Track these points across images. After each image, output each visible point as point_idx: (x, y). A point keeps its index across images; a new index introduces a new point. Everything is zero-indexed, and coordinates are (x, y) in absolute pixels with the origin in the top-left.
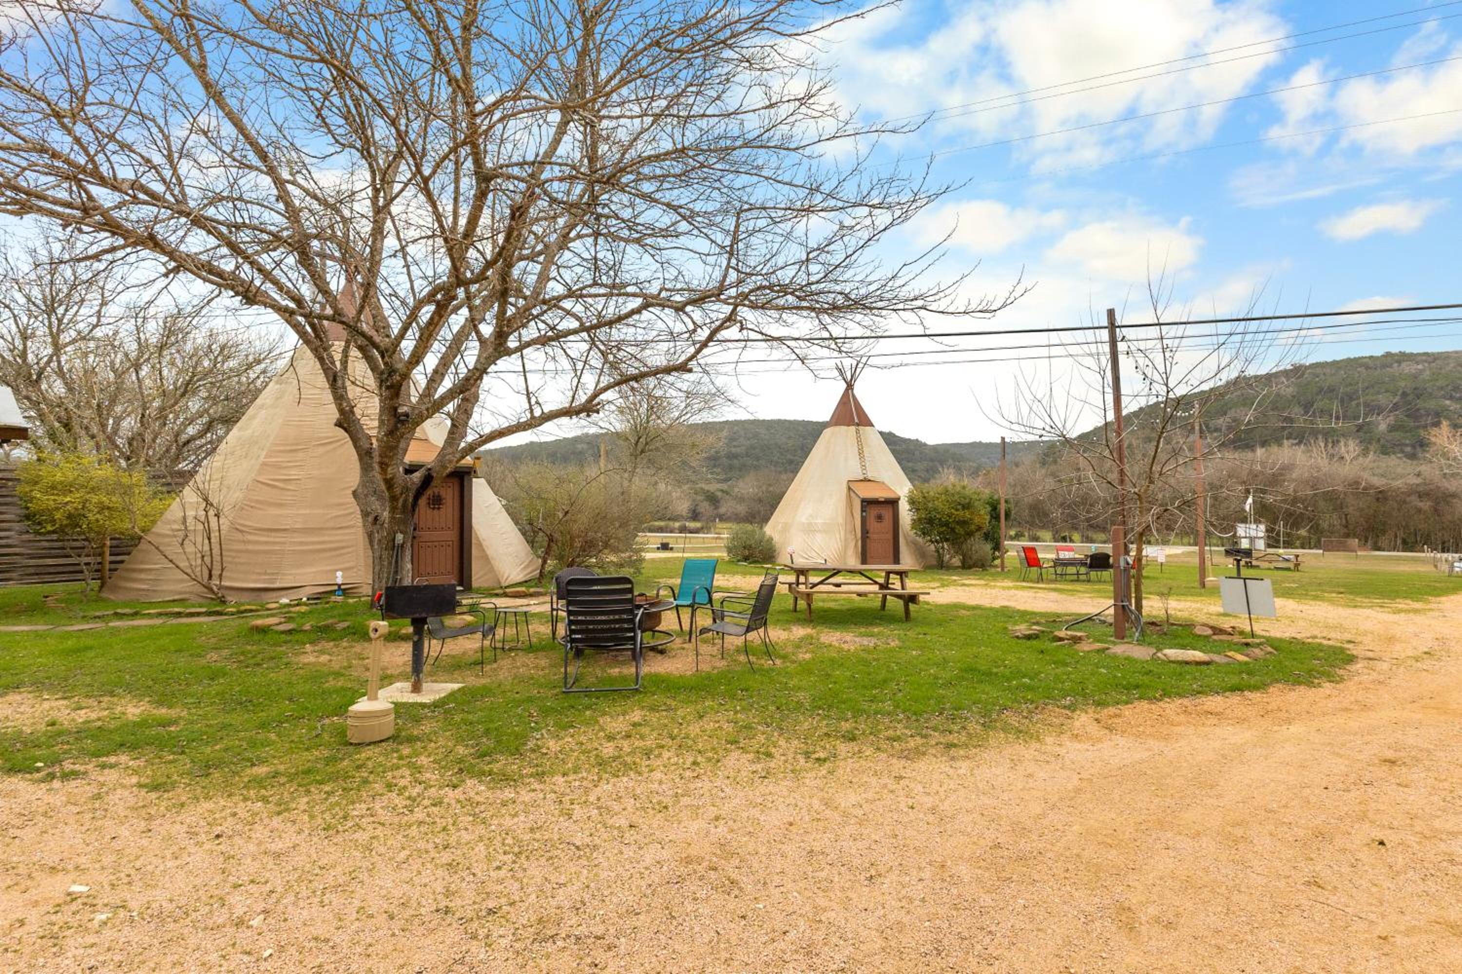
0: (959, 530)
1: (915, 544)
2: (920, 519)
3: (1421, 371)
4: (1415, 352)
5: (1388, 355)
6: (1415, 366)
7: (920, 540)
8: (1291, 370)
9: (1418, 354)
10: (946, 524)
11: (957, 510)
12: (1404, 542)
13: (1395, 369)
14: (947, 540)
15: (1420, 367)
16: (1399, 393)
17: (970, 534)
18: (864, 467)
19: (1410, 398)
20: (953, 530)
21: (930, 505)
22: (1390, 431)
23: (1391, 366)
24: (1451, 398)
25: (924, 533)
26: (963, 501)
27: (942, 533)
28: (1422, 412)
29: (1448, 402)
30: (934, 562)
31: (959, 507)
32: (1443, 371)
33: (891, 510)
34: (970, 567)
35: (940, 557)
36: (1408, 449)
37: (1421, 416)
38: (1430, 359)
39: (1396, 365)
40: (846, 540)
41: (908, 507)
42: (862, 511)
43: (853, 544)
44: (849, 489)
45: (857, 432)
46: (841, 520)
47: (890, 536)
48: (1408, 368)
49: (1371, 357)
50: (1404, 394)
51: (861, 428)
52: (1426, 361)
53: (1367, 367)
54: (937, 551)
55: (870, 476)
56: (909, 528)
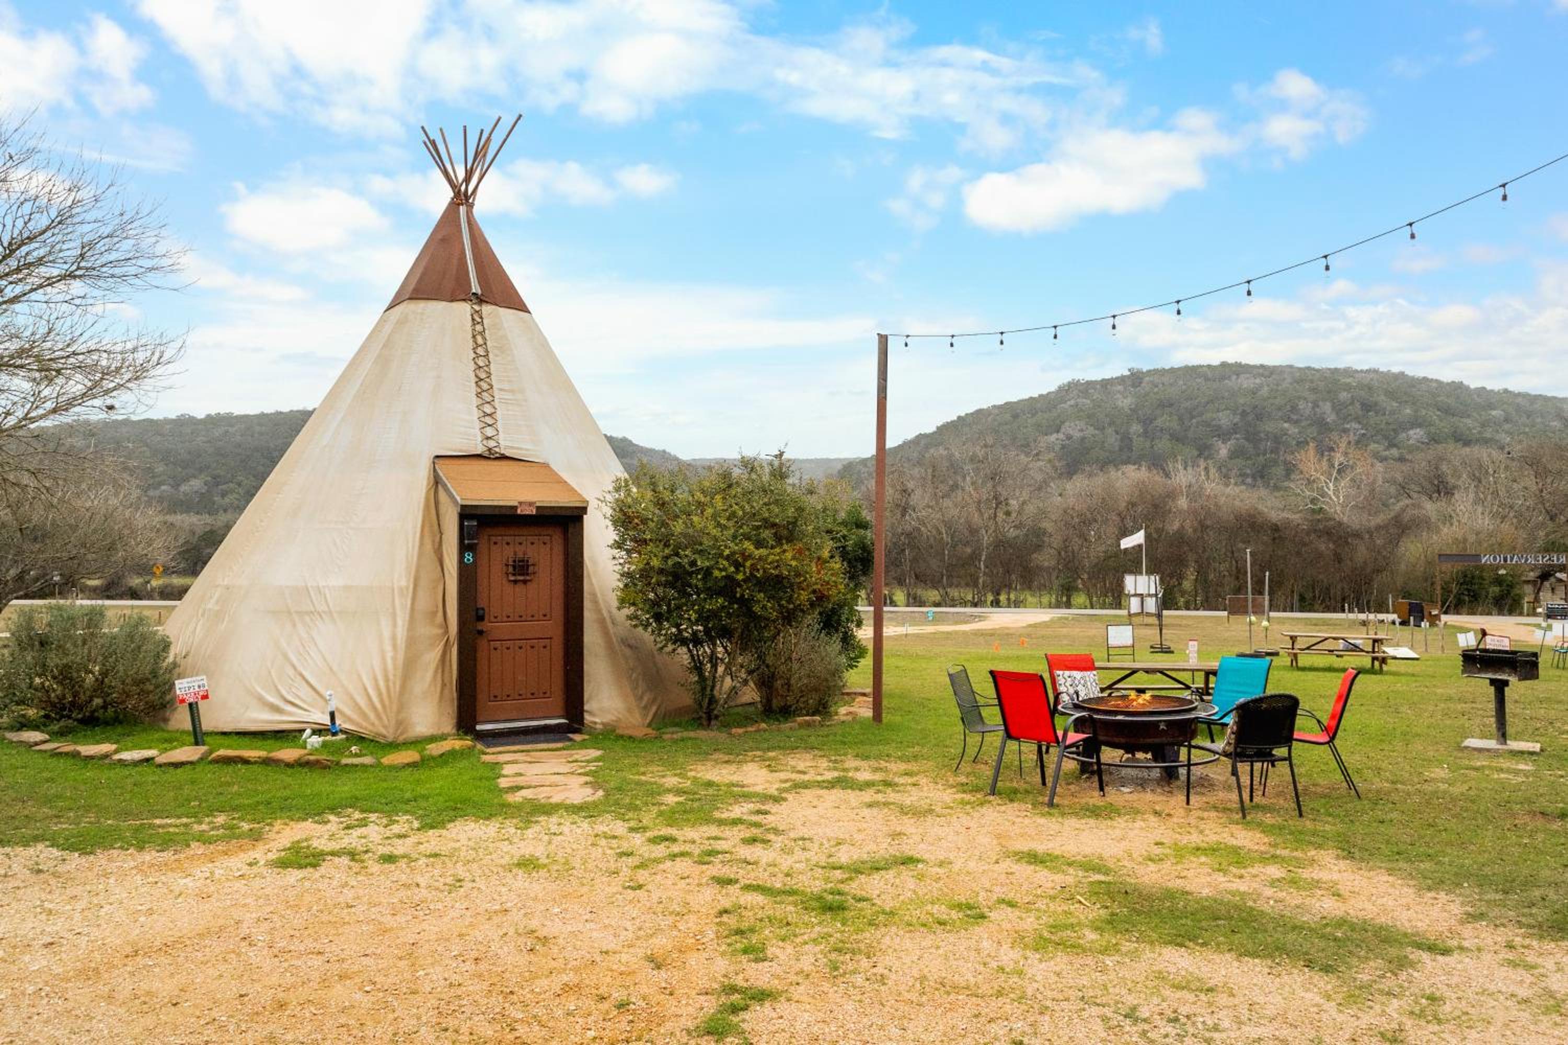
0: (763, 604)
1: (631, 646)
2: (646, 573)
3: (1261, 386)
4: (1252, 363)
5: (1224, 365)
6: (1252, 380)
7: (646, 636)
8: (1128, 377)
9: (1255, 367)
10: (728, 588)
11: (759, 544)
12: (1302, 599)
13: (1232, 383)
14: (725, 633)
15: (1258, 381)
16: (1239, 411)
17: (789, 617)
18: (488, 418)
19: (1250, 418)
20: (745, 603)
21: (678, 527)
22: (1231, 458)
23: (1229, 378)
24: (1289, 420)
25: (658, 617)
26: (778, 515)
27: (714, 614)
28: (1262, 435)
29: (1286, 425)
30: (686, 699)
31: (766, 534)
32: (1280, 388)
33: (558, 548)
34: (786, 712)
35: (705, 685)
36: (1249, 480)
37: (1261, 440)
38: (1267, 373)
39: (1234, 377)
40: (411, 641)
41: (612, 535)
42: (463, 548)
43: (435, 655)
44: (437, 481)
45: (477, 320)
46: (401, 578)
47: (554, 628)
48: (1247, 382)
49: (1209, 366)
50: (1244, 414)
51: (487, 309)
52: (1262, 375)
53: (1207, 379)
54: (698, 668)
55: (506, 444)
56: (613, 600)
